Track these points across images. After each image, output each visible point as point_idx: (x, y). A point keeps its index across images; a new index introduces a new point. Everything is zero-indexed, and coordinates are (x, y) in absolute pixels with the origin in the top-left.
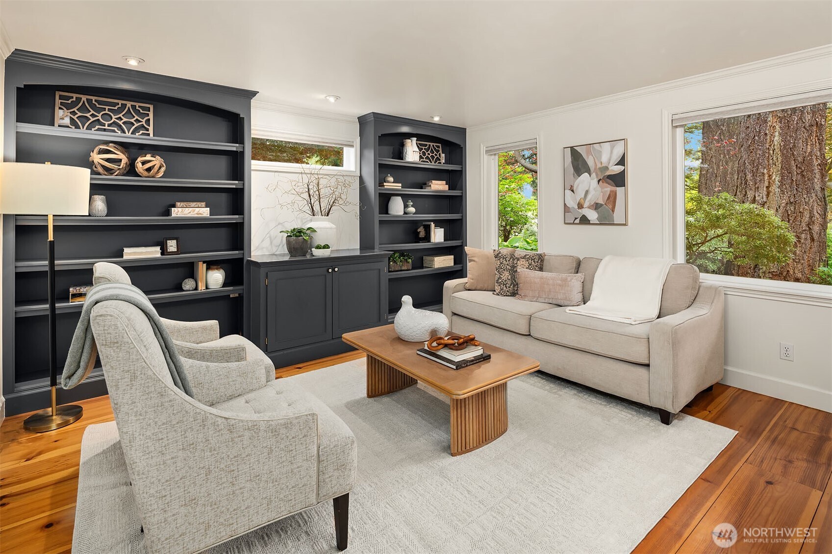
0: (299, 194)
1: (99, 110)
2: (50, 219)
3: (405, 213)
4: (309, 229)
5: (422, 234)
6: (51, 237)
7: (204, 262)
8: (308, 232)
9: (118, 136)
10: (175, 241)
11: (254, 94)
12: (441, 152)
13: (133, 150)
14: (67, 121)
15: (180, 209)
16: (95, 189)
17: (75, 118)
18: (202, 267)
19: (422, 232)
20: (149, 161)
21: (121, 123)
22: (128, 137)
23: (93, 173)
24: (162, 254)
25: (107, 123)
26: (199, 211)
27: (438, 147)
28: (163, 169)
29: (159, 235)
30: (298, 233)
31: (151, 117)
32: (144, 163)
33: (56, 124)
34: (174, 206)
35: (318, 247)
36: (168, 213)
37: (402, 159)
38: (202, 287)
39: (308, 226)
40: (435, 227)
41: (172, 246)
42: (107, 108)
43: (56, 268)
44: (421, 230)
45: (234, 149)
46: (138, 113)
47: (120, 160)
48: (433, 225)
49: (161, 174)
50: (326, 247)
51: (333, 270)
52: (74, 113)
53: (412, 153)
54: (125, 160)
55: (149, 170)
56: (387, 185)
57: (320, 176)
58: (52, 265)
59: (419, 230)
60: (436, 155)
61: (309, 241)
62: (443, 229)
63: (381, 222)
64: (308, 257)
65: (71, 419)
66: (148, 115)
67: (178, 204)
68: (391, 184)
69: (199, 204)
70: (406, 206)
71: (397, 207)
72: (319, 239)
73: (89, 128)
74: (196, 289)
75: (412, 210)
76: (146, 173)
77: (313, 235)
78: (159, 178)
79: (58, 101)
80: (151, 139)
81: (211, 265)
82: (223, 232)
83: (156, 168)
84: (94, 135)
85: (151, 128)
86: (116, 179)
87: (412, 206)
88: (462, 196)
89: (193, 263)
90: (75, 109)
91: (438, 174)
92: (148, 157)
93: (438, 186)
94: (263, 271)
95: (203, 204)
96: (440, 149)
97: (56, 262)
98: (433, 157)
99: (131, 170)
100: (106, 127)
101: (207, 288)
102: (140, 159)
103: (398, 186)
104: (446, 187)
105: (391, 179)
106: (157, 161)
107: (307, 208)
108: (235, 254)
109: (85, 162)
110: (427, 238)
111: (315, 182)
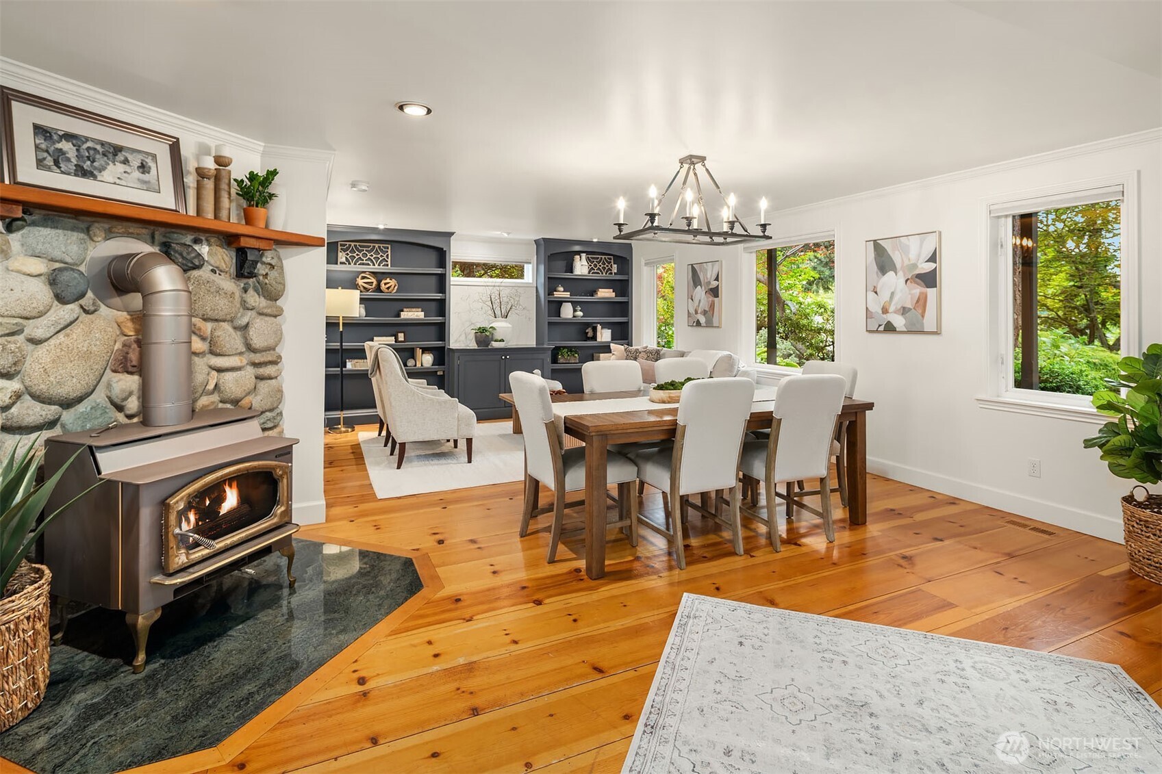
0: (484, 302)
1: (360, 251)
2: (341, 318)
3: (574, 317)
4: (491, 328)
5: (590, 334)
6: (341, 330)
7: (420, 348)
8: (491, 329)
9: (372, 268)
10: (403, 334)
11: (452, 234)
12: (612, 263)
13: (380, 276)
14: (344, 260)
15: (406, 313)
16: (362, 300)
17: (348, 257)
18: (419, 351)
19: (590, 332)
20: (388, 283)
21: (372, 258)
22: (377, 268)
23: (361, 292)
24: (396, 342)
25: (365, 259)
26: (415, 314)
27: (610, 259)
28: (396, 287)
29: (394, 330)
30: (482, 330)
31: (389, 253)
32: (385, 284)
33: (339, 263)
34: (403, 311)
35: (496, 341)
36: (399, 316)
37: (572, 273)
38: (419, 365)
39: (491, 325)
40: (602, 328)
41: (401, 337)
42: (365, 249)
43: (344, 347)
44: (589, 331)
45: (440, 272)
46: (382, 251)
47: (373, 283)
48: (599, 327)
49: (395, 291)
50: (502, 340)
51: (506, 357)
52: (348, 254)
53: (581, 267)
54: (375, 283)
55: (388, 288)
56: (556, 294)
57: (501, 288)
58: (341, 345)
59: (587, 331)
60: (607, 266)
61: (490, 336)
62: (610, 331)
63: (550, 323)
64: (490, 347)
65: (350, 430)
66: (387, 252)
67: (405, 310)
68: (561, 293)
69: (417, 310)
70: (575, 311)
71: (567, 312)
72: (498, 336)
73: (355, 264)
74: (415, 366)
75: (580, 314)
76: (387, 291)
77: (494, 332)
78: (394, 294)
79: (340, 248)
80: (389, 269)
81: (425, 350)
82: (433, 328)
83: (393, 287)
84: (359, 268)
85: (389, 260)
86: (370, 295)
87: (580, 311)
88: (628, 302)
89: (413, 348)
90: (348, 252)
91: (608, 284)
92: (388, 280)
93: (605, 293)
94: (456, 355)
95: (420, 309)
96: (612, 261)
97: (343, 344)
98: (604, 268)
99: (378, 289)
100: (365, 262)
101: (422, 366)
102: (383, 282)
103: (567, 294)
104: (613, 295)
105: (562, 289)
106: (393, 282)
107: (490, 312)
108: (440, 343)
109: (355, 286)
110: (594, 338)
111: (498, 293)
